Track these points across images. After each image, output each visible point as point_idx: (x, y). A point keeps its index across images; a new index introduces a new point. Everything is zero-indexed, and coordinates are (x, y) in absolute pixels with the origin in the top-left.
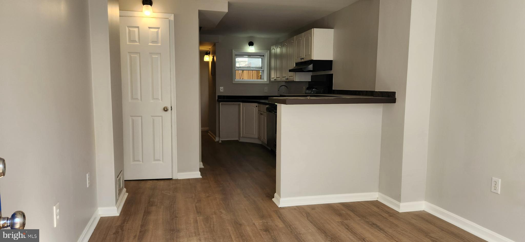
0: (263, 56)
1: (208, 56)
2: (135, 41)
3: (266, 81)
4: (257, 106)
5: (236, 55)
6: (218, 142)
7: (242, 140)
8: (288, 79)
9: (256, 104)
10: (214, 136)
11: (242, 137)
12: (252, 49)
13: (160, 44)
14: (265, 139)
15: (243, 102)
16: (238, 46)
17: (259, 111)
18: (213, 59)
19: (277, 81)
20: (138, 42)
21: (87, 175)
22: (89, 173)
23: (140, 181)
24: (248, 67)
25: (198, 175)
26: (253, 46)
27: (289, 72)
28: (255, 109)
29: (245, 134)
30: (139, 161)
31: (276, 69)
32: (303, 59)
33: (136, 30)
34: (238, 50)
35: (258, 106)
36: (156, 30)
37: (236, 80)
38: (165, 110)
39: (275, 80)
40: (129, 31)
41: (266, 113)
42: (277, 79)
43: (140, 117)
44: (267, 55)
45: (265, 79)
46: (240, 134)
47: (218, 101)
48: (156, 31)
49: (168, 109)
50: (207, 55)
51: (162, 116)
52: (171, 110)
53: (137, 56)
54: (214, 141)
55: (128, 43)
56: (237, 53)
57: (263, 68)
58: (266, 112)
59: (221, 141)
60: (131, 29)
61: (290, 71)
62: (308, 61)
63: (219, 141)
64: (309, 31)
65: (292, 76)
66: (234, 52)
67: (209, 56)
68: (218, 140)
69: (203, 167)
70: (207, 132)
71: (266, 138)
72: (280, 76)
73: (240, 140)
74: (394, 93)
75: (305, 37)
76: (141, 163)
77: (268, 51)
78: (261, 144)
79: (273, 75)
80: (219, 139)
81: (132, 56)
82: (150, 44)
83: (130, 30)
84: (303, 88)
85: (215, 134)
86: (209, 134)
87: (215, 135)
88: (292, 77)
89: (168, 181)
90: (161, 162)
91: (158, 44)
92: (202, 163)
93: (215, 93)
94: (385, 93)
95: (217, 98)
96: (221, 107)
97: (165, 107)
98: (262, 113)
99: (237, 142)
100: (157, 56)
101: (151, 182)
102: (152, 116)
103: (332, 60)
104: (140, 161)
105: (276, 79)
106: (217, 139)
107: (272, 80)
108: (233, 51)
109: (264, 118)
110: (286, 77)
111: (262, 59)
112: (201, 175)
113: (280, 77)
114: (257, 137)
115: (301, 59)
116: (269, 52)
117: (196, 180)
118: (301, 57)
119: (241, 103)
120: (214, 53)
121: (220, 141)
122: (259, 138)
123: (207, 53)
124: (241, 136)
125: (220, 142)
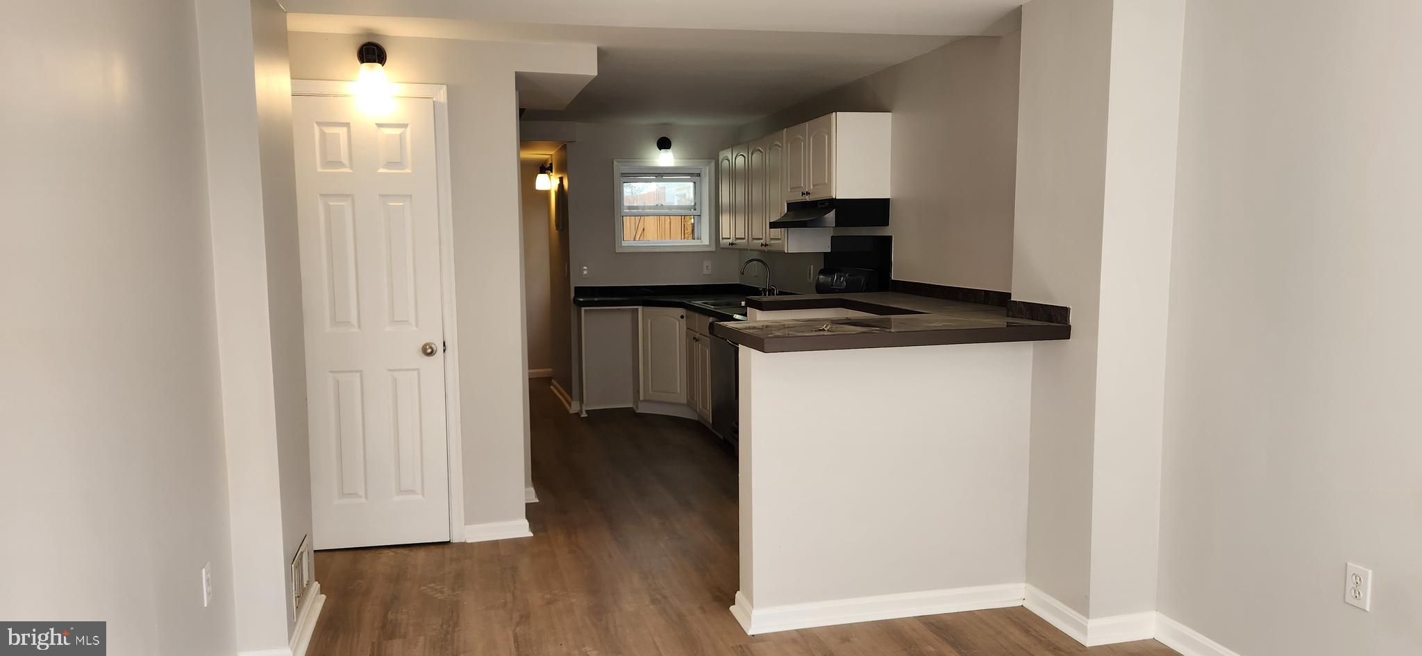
0: (699, 175)
1: (546, 175)
2: (339, 164)
3: (708, 243)
4: (682, 317)
5: (624, 175)
6: (578, 414)
7: (642, 409)
8: (766, 245)
9: (681, 311)
10: (569, 398)
11: (645, 401)
12: (665, 159)
13: (408, 171)
14: (706, 410)
15: (646, 304)
16: (629, 151)
17: (688, 328)
18: (561, 185)
19: (738, 247)
20: (347, 164)
21: (201, 573)
22: (209, 563)
23: (359, 551)
24: (656, 207)
25: (520, 529)
26: (669, 148)
27: (770, 228)
28: (678, 323)
29: (651, 392)
30: (355, 495)
31: (733, 210)
32: (808, 193)
33: (341, 132)
34: (625, 162)
35: (687, 317)
36: (397, 131)
37: (624, 244)
38: (428, 351)
39: (732, 244)
40: (323, 134)
41: (708, 339)
42: (738, 241)
43: (358, 374)
44: (707, 172)
45: (705, 240)
46: (639, 392)
47: (575, 301)
48: (399, 133)
49: (435, 349)
50: (545, 173)
51: (418, 369)
52: (444, 351)
53: (346, 204)
54: (568, 412)
55: (319, 170)
56: (626, 169)
57: (698, 207)
58: (709, 335)
59: (587, 411)
60: (328, 130)
61: (773, 225)
62: (823, 202)
63: (581, 410)
64: (822, 119)
65: (780, 239)
66: (619, 167)
67: (549, 175)
68: (579, 409)
69: (538, 501)
70: (547, 380)
71: (709, 407)
72: (746, 235)
73: (637, 408)
74: (1065, 311)
75: (813, 135)
76: (363, 500)
77: (711, 162)
78: (697, 419)
79: (726, 231)
80: (581, 407)
81: (331, 203)
82: (381, 170)
83: (324, 132)
84: (810, 270)
85: (569, 389)
86: (552, 387)
87: (570, 394)
88: (780, 241)
89: (438, 550)
90: (420, 497)
91: (402, 169)
92: (532, 489)
93: (567, 278)
94: (1041, 310)
95: (573, 295)
96: (585, 315)
97: (426, 345)
98: (697, 335)
99: (629, 413)
100: (401, 204)
101: (390, 553)
102: (389, 370)
103: (889, 199)
104: (360, 497)
105: (734, 242)
106: (574, 408)
107: (724, 243)
108: (615, 163)
109: (705, 351)
110: (762, 239)
111: (695, 183)
112: (533, 527)
113: (747, 238)
114: (685, 402)
115: (803, 194)
116: (713, 164)
117: (516, 543)
118: (801, 187)
119: (640, 308)
120: (563, 168)
121: (584, 412)
122: (690, 404)
123: (544, 168)
124: (641, 399)
125: (582, 416)
